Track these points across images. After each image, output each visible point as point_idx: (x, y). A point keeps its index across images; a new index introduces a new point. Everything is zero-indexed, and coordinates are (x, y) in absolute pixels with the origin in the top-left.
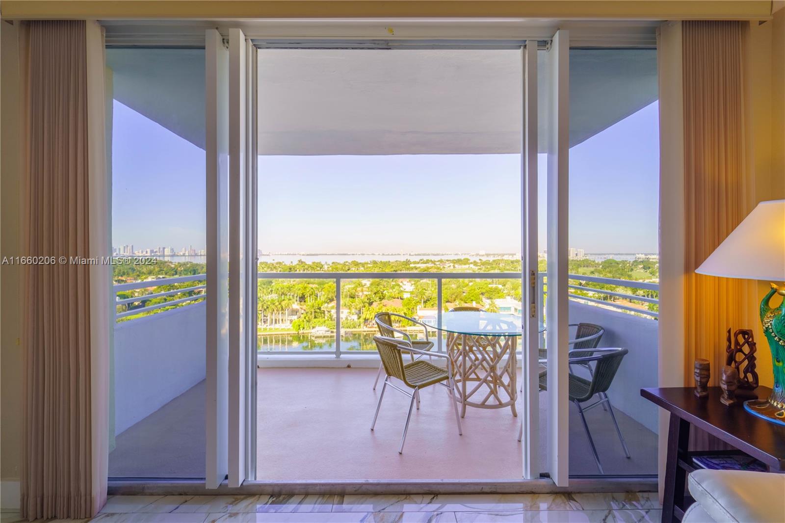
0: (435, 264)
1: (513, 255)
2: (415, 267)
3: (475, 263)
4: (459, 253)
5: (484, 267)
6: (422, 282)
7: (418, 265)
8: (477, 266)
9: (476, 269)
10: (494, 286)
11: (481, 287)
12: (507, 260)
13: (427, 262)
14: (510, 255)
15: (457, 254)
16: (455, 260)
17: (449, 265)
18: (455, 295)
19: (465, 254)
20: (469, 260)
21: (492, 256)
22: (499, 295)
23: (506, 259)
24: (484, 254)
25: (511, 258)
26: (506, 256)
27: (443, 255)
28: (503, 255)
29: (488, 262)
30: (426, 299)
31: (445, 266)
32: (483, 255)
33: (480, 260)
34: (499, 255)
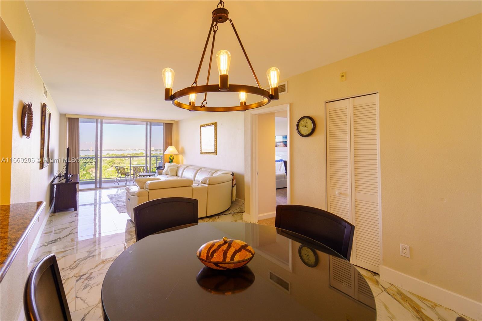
4: (137, 149)
21: (159, 151)
24: (154, 149)
27: (124, 150)
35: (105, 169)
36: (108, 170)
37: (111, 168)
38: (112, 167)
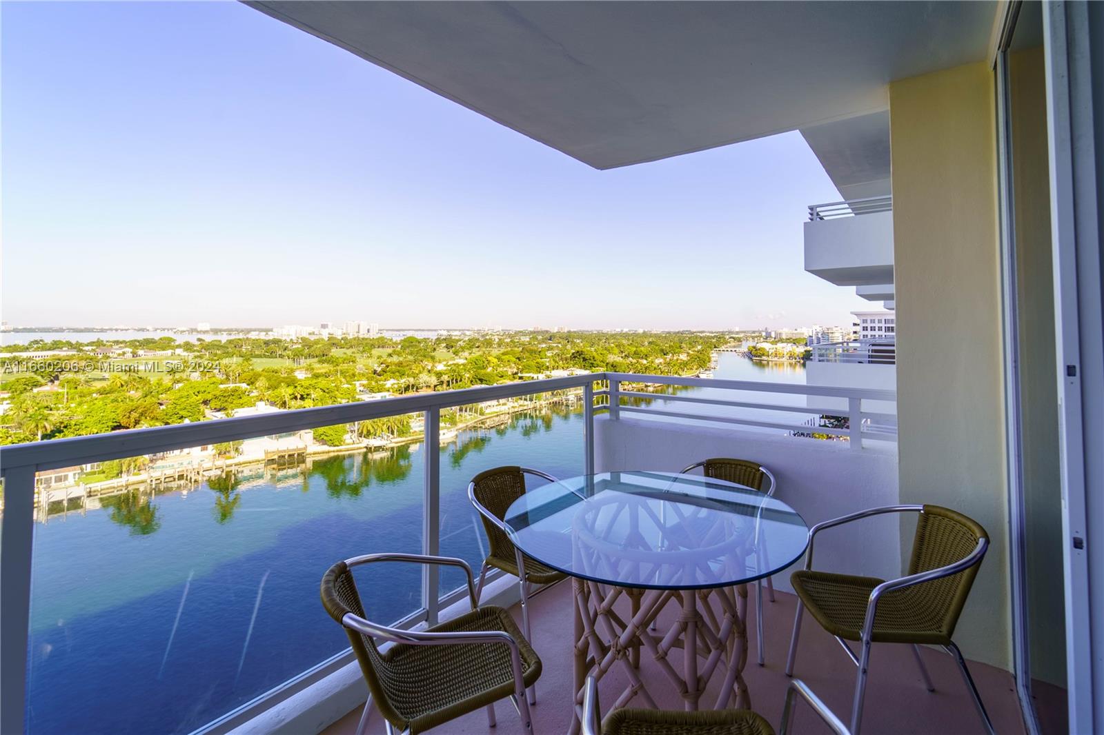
0: (80, 350)
1: (267, 331)
2: (14, 358)
3: (188, 347)
5: (207, 353)
6: (38, 393)
7: (24, 355)
8: (194, 351)
9: (190, 358)
10: (231, 386)
11: (203, 390)
12: (257, 340)
13: (56, 345)
14: (261, 330)
15: (143, 330)
16: (139, 341)
17: (120, 352)
18: (140, 411)
19: (164, 330)
20: (174, 340)
21: (225, 333)
22: (241, 401)
23: (253, 338)
24: (208, 329)
25: (263, 336)
26: (253, 333)
27: (102, 330)
28: (249, 331)
29: (218, 343)
30: (50, 428)
31: (111, 355)
32: (205, 332)
33: (199, 340)
34: (238, 331)
35: (25, 389)
36: (35, 390)
37: (50, 384)
38: (52, 381)
